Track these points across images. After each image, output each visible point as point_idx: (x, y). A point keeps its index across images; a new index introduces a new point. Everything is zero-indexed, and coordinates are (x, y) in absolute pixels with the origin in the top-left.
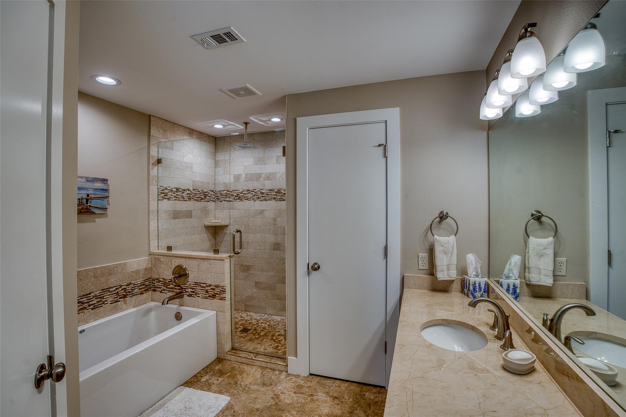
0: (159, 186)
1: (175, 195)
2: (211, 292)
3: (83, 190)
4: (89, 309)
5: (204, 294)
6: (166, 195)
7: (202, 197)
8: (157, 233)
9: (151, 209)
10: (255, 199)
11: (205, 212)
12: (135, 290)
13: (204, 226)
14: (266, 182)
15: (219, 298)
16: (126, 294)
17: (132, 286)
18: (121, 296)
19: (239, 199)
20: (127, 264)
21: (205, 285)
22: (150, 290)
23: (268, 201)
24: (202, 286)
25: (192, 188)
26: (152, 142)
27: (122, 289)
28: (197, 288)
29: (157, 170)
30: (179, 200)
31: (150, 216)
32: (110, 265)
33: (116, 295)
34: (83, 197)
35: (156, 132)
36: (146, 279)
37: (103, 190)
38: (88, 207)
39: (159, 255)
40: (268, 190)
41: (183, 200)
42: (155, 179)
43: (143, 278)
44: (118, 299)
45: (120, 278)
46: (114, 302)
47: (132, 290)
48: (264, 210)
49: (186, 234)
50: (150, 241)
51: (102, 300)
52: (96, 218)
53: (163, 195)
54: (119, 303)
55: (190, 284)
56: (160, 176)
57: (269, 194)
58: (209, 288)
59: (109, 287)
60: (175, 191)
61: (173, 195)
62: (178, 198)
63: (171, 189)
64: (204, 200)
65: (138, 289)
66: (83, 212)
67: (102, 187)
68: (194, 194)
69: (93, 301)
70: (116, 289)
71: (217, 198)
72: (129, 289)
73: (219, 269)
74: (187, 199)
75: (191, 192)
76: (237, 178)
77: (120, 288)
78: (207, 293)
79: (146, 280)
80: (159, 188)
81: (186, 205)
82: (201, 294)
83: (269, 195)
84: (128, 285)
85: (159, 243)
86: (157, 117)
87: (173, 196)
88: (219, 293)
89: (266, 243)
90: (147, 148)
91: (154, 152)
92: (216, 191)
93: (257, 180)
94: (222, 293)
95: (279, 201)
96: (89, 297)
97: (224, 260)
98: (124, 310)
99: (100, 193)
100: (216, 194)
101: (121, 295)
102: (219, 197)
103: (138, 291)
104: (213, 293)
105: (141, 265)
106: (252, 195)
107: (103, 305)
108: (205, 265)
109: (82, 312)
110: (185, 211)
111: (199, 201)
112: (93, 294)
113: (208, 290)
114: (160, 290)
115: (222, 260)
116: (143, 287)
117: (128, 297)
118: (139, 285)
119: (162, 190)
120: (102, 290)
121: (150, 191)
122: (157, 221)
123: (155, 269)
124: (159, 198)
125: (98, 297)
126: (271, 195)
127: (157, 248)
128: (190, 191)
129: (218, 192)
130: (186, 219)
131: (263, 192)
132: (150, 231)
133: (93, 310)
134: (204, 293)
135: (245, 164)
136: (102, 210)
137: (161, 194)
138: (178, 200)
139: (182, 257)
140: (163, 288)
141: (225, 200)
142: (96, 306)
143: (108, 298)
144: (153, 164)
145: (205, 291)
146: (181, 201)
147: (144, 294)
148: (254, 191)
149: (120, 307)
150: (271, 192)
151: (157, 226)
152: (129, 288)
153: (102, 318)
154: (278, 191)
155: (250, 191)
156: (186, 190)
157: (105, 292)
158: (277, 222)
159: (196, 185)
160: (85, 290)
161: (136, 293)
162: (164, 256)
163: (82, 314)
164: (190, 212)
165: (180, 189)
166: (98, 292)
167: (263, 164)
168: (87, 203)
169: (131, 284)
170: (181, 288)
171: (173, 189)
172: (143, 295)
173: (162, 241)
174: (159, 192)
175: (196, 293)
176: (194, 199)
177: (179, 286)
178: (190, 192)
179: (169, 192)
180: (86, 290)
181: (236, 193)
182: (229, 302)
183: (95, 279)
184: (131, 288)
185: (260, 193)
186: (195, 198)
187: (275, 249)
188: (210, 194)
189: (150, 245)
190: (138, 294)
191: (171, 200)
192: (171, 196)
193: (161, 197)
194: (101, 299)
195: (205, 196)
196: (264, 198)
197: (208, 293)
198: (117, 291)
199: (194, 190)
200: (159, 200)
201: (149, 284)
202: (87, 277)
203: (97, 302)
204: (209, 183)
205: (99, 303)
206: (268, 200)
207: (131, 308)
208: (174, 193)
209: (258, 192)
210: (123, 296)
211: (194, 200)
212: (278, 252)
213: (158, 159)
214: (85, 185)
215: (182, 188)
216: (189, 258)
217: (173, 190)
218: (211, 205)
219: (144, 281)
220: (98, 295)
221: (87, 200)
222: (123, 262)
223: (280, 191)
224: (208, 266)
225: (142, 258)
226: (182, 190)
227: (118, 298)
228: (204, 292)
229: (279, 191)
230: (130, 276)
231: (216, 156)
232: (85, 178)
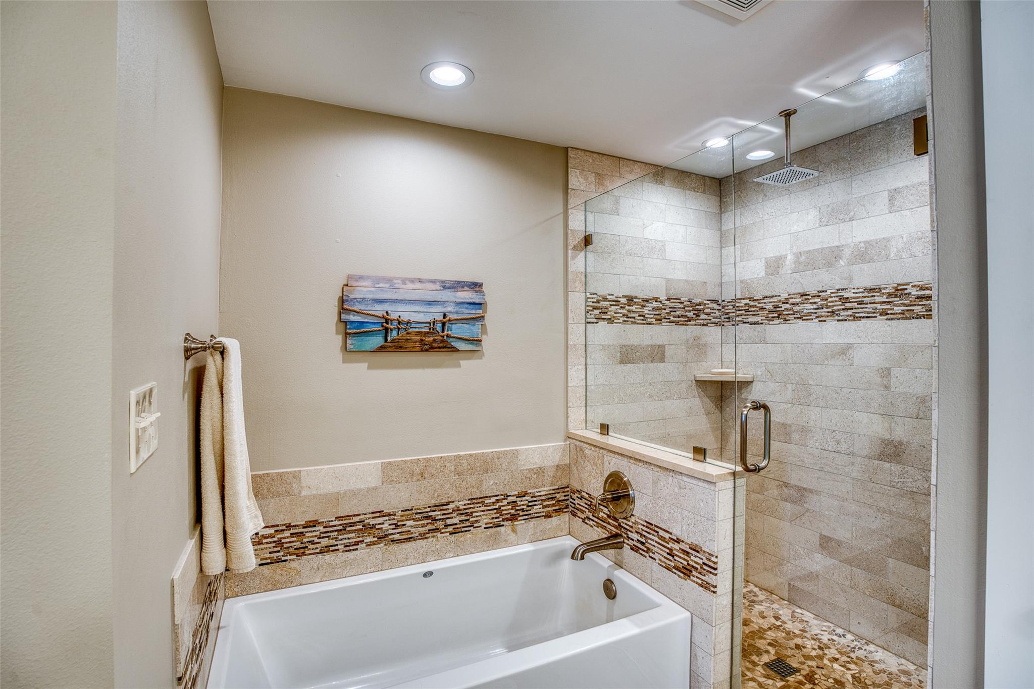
0: (588, 294)
1: (625, 311)
2: (680, 557)
3: (437, 305)
4: (446, 532)
5: (665, 557)
6: (604, 313)
7: (690, 314)
8: (585, 394)
9: (571, 343)
10: (822, 316)
11: (697, 349)
12: (535, 507)
13: (694, 382)
14: (855, 268)
15: (700, 582)
16: (516, 513)
17: (528, 498)
18: (507, 516)
19: (778, 317)
20: (519, 452)
21: (667, 536)
22: (566, 512)
23: (864, 321)
24: (662, 537)
25: (665, 295)
26: (572, 201)
27: (508, 503)
28: (651, 536)
29: (584, 260)
30: (633, 323)
31: (569, 357)
32: (486, 453)
33: (496, 513)
34: (437, 318)
35: (581, 180)
36: (557, 487)
37: (474, 304)
38: (445, 338)
39: (582, 442)
40: (862, 290)
41: (644, 322)
42: (580, 279)
43: (552, 484)
44: (500, 521)
45: (505, 479)
46: (491, 525)
47: (528, 506)
48: (850, 346)
49: (651, 397)
50: (569, 409)
51: (469, 520)
52: (461, 360)
53: (597, 312)
54: (502, 529)
55: (636, 523)
56: (590, 273)
57: (865, 300)
58: (676, 546)
59: (482, 496)
60: (625, 304)
61: (620, 311)
62: (630, 318)
63: (616, 299)
64: (694, 323)
65: (541, 506)
66: (436, 348)
67: (471, 299)
68: (670, 308)
69: (452, 518)
70: (496, 500)
71: (727, 316)
72: (523, 505)
73: (702, 504)
74: (653, 320)
75: (664, 305)
76: (774, 266)
77: (504, 499)
78: (671, 558)
79: (558, 489)
80: (589, 298)
81: (651, 333)
82: (659, 554)
83: (867, 304)
84: (521, 495)
85: (587, 413)
86: (582, 150)
87: (621, 315)
88: (699, 567)
89: (856, 436)
90: (562, 214)
91: (577, 222)
92: (724, 301)
93: (829, 265)
94: (708, 571)
95: (899, 319)
96: (446, 510)
97: (715, 483)
98: (512, 545)
99: (467, 311)
100: (723, 307)
101: (506, 514)
102: (730, 314)
103: (540, 510)
104: (685, 563)
105: (547, 458)
106: (815, 306)
107: (471, 528)
108: (668, 484)
109: (433, 537)
110: (648, 346)
111: (683, 325)
112: (452, 506)
113: (674, 552)
114: (583, 516)
115: (711, 482)
116: (552, 502)
117: (520, 520)
118: (543, 498)
119: (595, 301)
120: (469, 500)
121: (569, 303)
122: (584, 367)
123: (575, 468)
124: (588, 318)
125: (461, 512)
126: (871, 303)
127: (584, 425)
128: (661, 302)
129: (728, 302)
130: (651, 365)
131: (846, 295)
132: (569, 388)
133: (453, 535)
134: (665, 555)
135: (795, 228)
136: (471, 344)
137: (592, 311)
138: (632, 321)
139: (621, 455)
140: (587, 513)
141: (745, 320)
142: (458, 528)
143: (480, 516)
144: (575, 248)
145: (668, 551)
146: (638, 324)
147: (553, 516)
148: (819, 296)
149: (503, 537)
150: (872, 296)
151: (584, 377)
152: (522, 503)
153: (468, 553)
154: (898, 290)
155: (809, 295)
156: (651, 299)
157: (476, 503)
158: (893, 380)
159: (675, 289)
160: (438, 496)
161: (536, 513)
162: (590, 444)
163: (432, 539)
164: (661, 348)
165: (636, 298)
166: (462, 503)
167: (845, 221)
168: (443, 331)
169: (526, 494)
170: (620, 525)
171: (619, 299)
172: (550, 519)
173: (594, 410)
174: (587, 306)
175: (648, 549)
176: (669, 320)
177: (616, 519)
178: (661, 305)
179: (611, 305)
180: (440, 496)
181: (771, 302)
182: (726, 601)
183: (457, 477)
184: (526, 502)
185: (837, 299)
186: (672, 318)
187: (883, 456)
188: (708, 308)
189: (567, 417)
190: (540, 517)
191: (616, 323)
192: (616, 313)
193: (593, 316)
194: (468, 517)
195: (696, 312)
196: (850, 312)
197: (673, 557)
198: (498, 504)
199: (669, 299)
200: (589, 323)
201: (563, 498)
202: (443, 472)
203: (460, 521)
204: (705, 283)
205: (463, 523)
206: (864, 317)
207: (526, 542)
208: (621, 307)
209: (831, 297)
210: (509, 516)
211: (669, 322)
212: (895, 468)
213: (585, 237)
214: (440, 297)
215: (641, 297)
216: (636, 459)
217: (620, 301)
218: (712, 334)
219: (554, 492)
220: (461, 507)
221: (444, 324)
222: (511, 448)
223: (901, 290)
224: (676, 490)
225: (551, 445)
226: (640, 300)
227: (501, 519)
228: (665, 552)
229: (900, 292)
230: (526, 478)
231: (723, 221)
232: (440, 282)
